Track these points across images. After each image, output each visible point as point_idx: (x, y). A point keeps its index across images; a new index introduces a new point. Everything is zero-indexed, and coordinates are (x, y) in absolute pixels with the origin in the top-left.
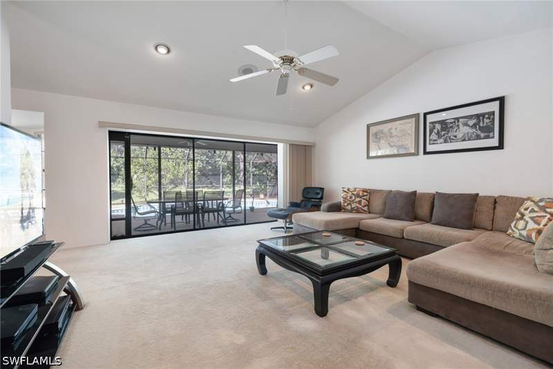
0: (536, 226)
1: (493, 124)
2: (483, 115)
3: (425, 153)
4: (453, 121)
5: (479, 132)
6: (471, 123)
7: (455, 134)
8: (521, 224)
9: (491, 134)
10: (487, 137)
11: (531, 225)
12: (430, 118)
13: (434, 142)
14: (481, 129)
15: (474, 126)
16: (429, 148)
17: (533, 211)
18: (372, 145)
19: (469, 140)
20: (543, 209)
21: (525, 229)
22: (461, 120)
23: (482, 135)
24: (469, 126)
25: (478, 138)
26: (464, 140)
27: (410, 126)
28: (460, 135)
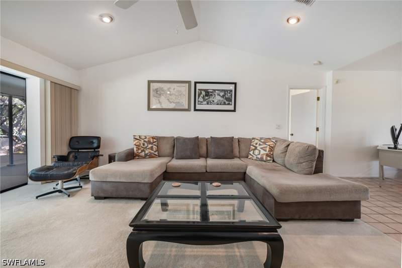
0: (265, 152)
1: (232, 97)
2: (227, 91)
3: (195, 110)
4: (212, 91)
5: (225, 101)
6: (222, 94)
7: (213, 100)
8: (257, 152)
9: (231, 103)
10: (229, 104)
11: (262, 152)
12: (199, 86)
13: (201, 103)
14: (227, 99)
15: (223, 96)
16: (198, 107)
17: (260, 145)
18: (153, 99)
19: (220, 104)
20: (264, 143)
21: (259, 154)
22: (216, 91)
23: (227, 102)
24: (220, 95)
25: (225, 104)
26: (218, 104)
27: (184, 88)
28: (216, 101)
